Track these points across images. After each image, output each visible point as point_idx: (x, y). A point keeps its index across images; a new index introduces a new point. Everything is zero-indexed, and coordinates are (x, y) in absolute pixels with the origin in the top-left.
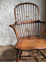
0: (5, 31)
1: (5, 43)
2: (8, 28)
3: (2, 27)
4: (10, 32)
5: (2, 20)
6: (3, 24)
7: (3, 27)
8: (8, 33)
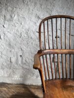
0: (15, 57)
1: (13, 79)
2: (21, 54)
3: (11, 51)
4: (24, 61)
5: (12, 40)
6: (14, 46)
7: (13, 50)
8: (20, 62)
